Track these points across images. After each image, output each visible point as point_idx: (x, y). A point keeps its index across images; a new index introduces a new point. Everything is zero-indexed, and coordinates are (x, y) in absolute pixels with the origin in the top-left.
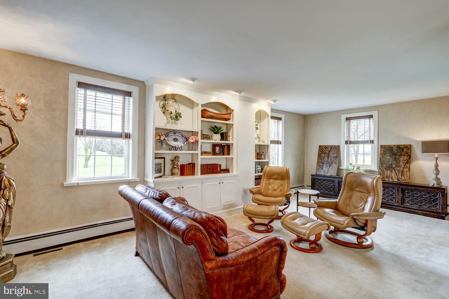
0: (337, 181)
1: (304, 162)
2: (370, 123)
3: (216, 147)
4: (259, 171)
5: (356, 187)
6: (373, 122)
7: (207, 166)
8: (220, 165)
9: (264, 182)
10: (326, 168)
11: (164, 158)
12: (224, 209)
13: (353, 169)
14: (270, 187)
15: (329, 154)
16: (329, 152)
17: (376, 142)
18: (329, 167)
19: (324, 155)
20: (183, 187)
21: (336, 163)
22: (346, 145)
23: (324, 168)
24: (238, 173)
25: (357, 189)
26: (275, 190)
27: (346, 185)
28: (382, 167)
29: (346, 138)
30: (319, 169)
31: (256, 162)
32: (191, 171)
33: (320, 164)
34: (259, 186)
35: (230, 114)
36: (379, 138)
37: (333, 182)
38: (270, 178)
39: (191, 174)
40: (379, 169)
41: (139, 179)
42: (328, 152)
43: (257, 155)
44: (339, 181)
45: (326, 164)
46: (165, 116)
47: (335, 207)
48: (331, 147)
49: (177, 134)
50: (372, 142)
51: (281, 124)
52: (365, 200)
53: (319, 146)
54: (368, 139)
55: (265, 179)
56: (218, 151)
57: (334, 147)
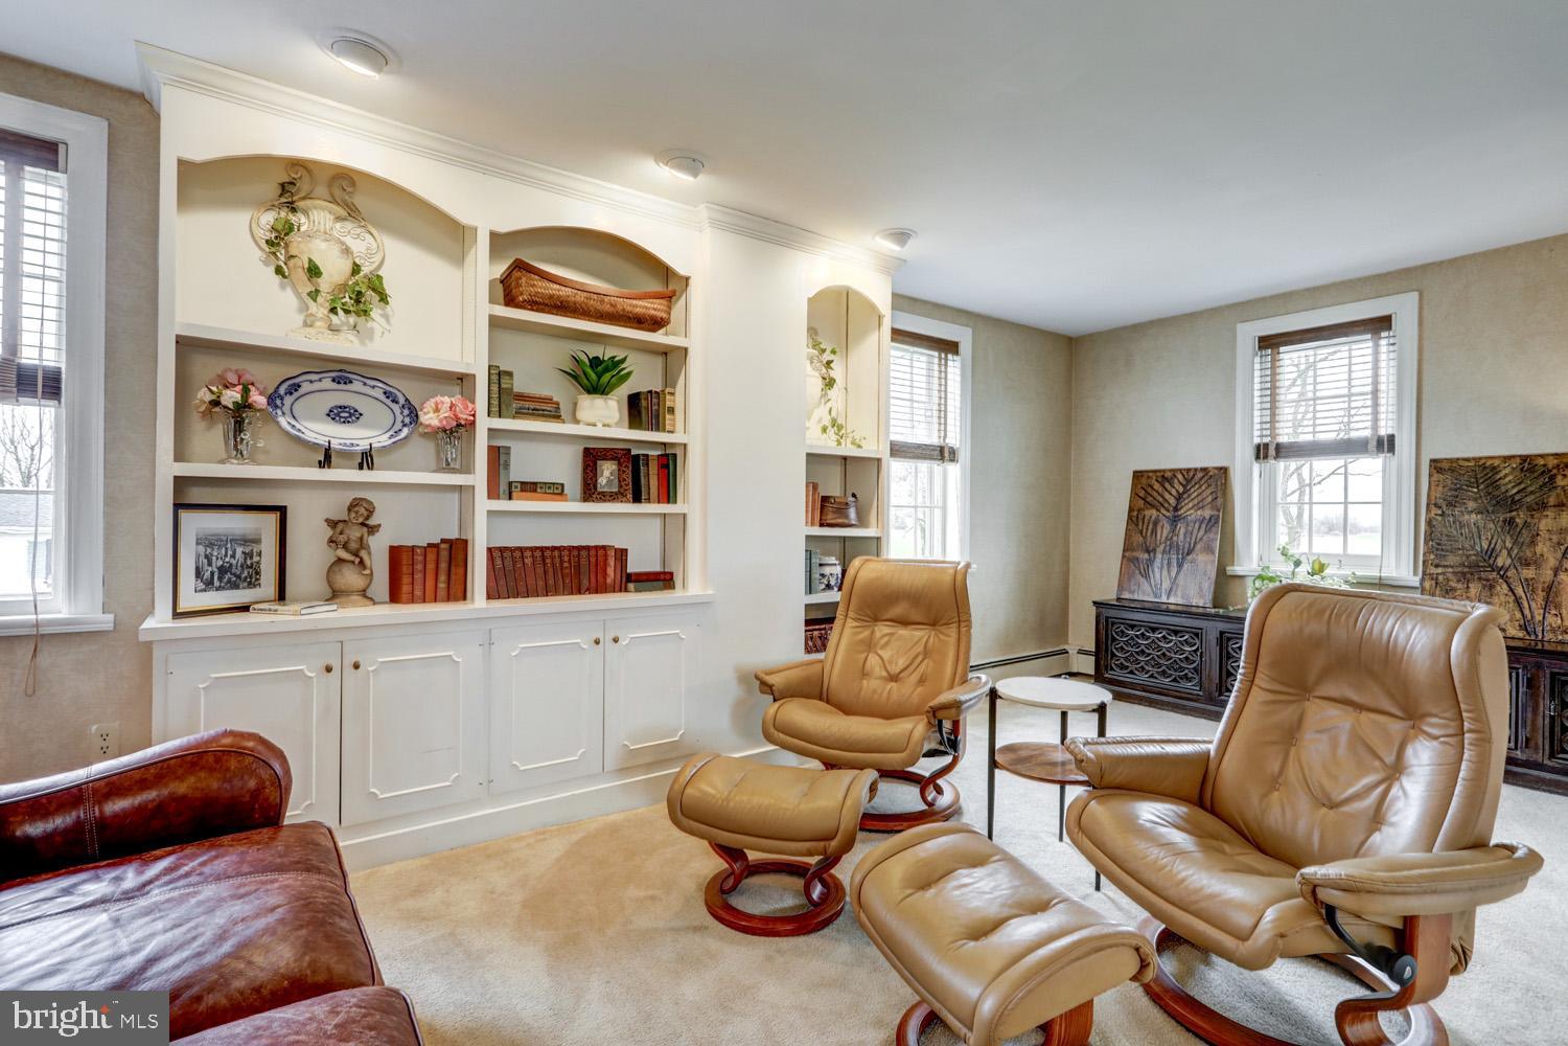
0: (1212, 630)
1: (1068, 547)
2: (1376, 353)
3: (599, 462)
4: (833, 583)
5: (1326, 674)
6: (1392, 348)
7: (544, 558)
8: (622, 554)
9: (843, 634)
10: (1165, 572)
11: (282, 511)
12: (623, 771)
13: (1293, 573)
14: (873, 660)
15: (1176, 509)
16: (1179, 498)
17: (1405, 445)
18: (1180, 566)
19: (1154, 512)
20: (356, 666)
21: (1209, 550)
22: (1256, 467)
23: (1156, 570)
24: (710, 592)
25: (1331, 689)
26: (894, 678)
27: (1262, 662)
28: (1437, 566)
29: (1258, 433)
30: (1131, 576)
31: (809, 538)
32: (443, 577)
33: (1136, 554)
34: (821, 656)
35: (670, 298)
36: (1424, 425)
37: (1197, 635)
38: (876, 619)
39: (442, 592)
40: (1424, 573)
41: (110, 617)
42: (1173, 501)
43: (822, 507)
44: (1222, 633)
45: (1164, 552)
46: (289, 291)
47: (1197, 791)
48: (1191, 477)
49: (357, 386)
50: (1387, 445)
51: (958, 371)
52: (1390, 759)
53: (1135, 472)
54: (1367, 433)
55: (850, 623)
56: (609, 481)
57: (1200, 475)
